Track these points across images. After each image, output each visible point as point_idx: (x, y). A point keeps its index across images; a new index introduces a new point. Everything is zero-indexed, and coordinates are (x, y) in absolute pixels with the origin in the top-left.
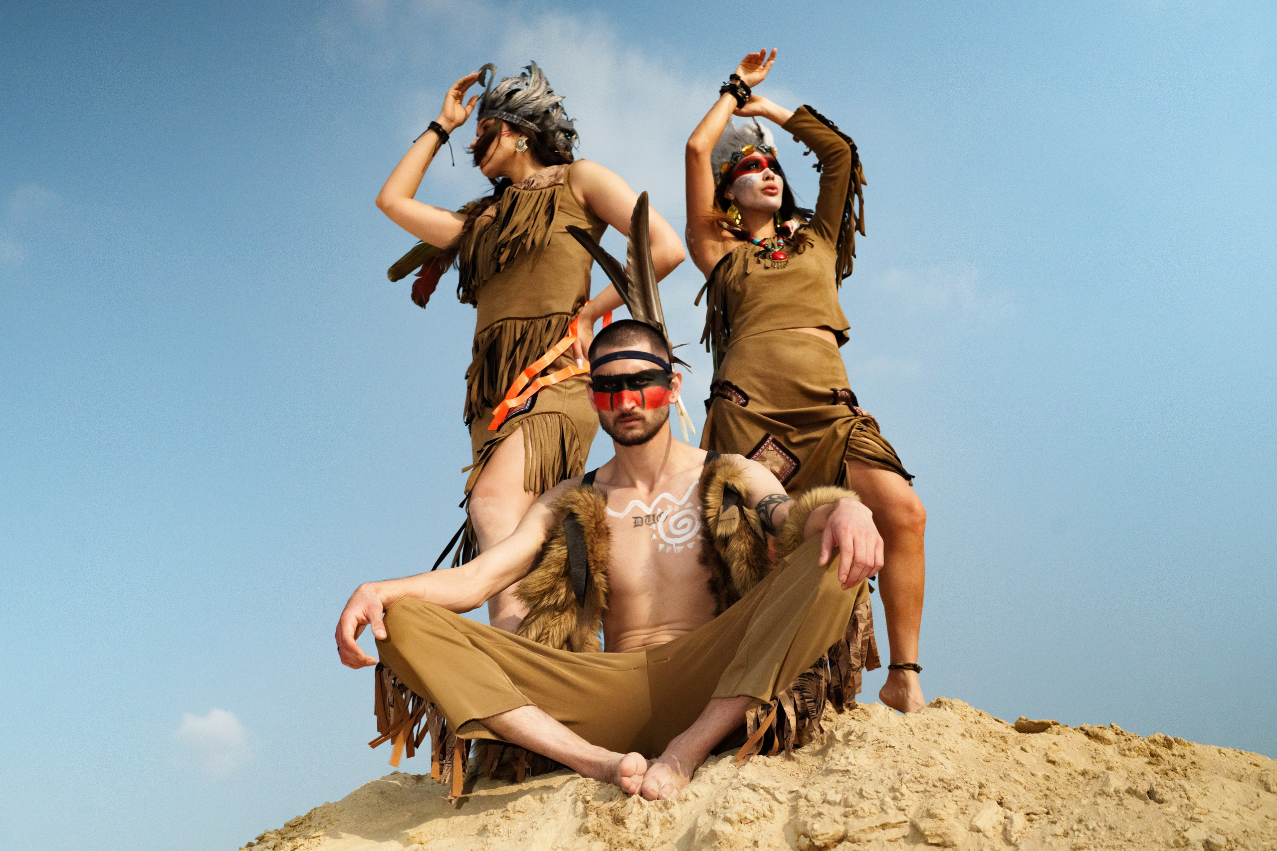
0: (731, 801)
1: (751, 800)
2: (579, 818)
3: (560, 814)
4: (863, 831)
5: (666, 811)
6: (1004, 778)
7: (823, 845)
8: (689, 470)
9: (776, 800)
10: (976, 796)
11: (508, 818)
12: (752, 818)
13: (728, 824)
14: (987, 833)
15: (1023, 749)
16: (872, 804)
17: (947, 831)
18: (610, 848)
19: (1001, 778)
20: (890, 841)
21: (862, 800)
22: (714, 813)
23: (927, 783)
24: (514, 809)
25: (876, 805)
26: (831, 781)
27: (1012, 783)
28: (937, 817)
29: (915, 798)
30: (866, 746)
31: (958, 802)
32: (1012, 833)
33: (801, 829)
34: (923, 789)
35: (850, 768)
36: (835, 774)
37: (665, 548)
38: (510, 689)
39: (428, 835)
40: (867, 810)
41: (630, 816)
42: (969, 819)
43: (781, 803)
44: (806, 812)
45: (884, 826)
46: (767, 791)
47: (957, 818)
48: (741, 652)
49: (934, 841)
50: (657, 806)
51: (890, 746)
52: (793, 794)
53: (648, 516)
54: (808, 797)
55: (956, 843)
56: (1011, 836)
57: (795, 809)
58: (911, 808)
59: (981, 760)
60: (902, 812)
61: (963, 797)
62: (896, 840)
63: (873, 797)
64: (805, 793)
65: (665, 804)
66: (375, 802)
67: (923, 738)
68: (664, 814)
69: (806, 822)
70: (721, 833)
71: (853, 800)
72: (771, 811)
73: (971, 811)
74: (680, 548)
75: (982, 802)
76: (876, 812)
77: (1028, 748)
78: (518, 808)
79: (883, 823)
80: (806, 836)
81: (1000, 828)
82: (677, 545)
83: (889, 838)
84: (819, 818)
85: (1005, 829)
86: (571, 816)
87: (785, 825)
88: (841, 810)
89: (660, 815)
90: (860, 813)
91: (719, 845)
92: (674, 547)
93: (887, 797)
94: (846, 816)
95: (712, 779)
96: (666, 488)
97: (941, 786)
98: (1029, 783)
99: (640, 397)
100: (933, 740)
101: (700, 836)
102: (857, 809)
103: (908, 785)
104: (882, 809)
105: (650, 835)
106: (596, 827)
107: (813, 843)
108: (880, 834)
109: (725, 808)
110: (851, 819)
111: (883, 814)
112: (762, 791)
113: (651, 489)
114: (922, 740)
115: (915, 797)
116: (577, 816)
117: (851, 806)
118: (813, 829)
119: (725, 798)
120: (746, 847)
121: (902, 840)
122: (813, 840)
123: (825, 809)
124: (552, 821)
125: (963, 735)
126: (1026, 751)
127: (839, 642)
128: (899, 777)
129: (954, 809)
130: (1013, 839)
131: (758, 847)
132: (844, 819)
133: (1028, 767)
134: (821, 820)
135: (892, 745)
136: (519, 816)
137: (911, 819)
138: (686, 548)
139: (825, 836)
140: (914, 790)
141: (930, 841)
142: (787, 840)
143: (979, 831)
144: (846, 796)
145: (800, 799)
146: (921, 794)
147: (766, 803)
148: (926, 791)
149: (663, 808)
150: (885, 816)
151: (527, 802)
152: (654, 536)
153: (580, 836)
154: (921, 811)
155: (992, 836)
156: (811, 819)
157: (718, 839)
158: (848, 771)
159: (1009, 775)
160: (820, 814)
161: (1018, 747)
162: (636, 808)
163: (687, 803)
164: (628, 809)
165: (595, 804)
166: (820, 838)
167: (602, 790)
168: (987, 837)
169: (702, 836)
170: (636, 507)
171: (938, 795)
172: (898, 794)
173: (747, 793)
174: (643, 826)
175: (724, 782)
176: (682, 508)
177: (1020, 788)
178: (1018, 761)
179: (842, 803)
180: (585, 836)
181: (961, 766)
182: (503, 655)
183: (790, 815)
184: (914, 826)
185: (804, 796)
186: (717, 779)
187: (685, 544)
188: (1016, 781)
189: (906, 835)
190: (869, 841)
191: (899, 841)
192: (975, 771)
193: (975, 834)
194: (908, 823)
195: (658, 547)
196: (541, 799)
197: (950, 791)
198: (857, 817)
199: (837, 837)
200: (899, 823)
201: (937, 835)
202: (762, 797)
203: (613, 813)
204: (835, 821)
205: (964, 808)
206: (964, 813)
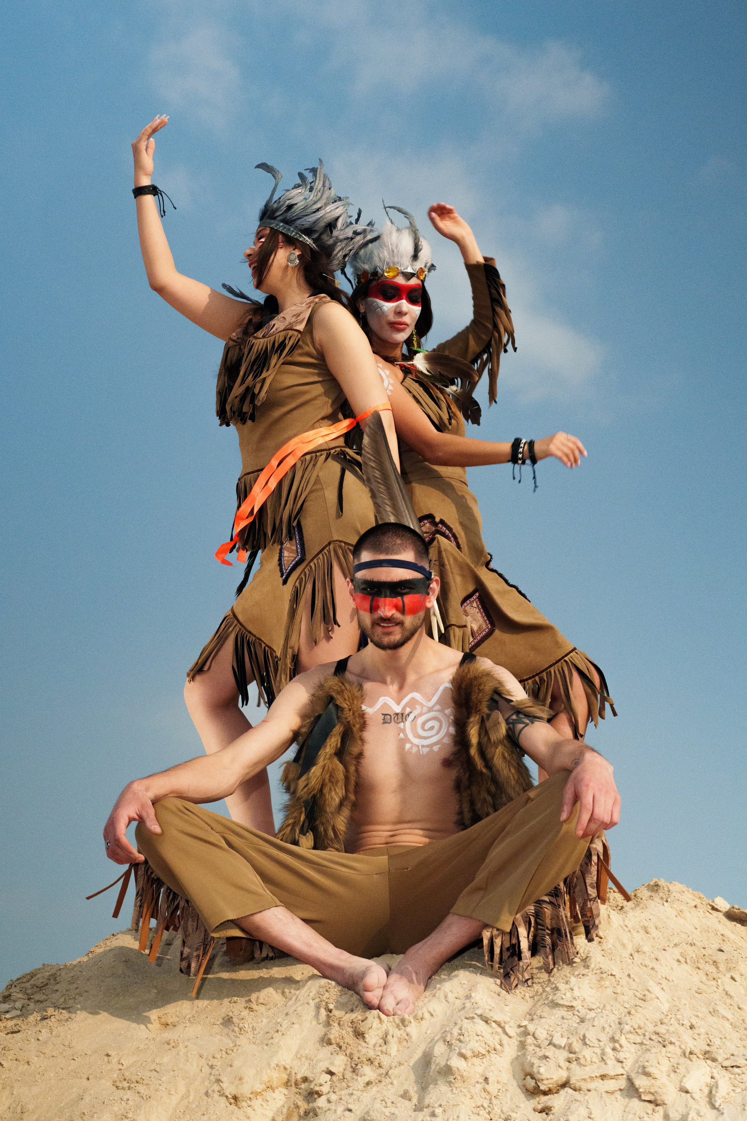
0: (466, 1034)
1: (484, 1034)
2: (321, 1025)
3: (304, 1018)
4: (584, 1080)
5: (403, 1028)
6: (713, 1013)
7: (547, 1089)
8: (438, 671)
9: (507, 1034)
10: (687, 1054)
11: (251, 1009)
12: (483, 1052)
13: (463, 1059)
14: (694, 1095)
15: (733, 978)
16: (594, 1052)
17: (659, 1090)
18: (351, 1063)
19: (710, 1012)
20: (607, 1092)
21: (585, 1047)
22: (450, 1043)
23: (644, 1035)
24: (257, 1001)
25: (596, 1053)
26: (557, 1016)
27: (720, 1019)
28: (651, 1076)
29: (633, 1050)
30: (590, 974)
31: (671, 1059)
32: (717, 1099)
33: (528, 1069)
34: (640, 1042)
35: (574, 1004)
36: (561, 1009)
37: (411, 747)
38: (261, 891)
39: (174, 1017)
40: (589, 1059)
41: (370, 1031)
42: (679, 1078)
43: (510, 1037)
44: (533, 1052)
45: (603, 1077)
46: (499, 1024)
47: (669, 1076)
48: (481, 875)
49: (647, 1098)
50: (395, 1022)
51: (611, 975)
52: (522, 1029)
53: (397, 714)
54: (536, 1035)
55: (666, 1102)
56: (715, 1101)
57: (522, 1045)
58: (628, 1061)
59: (693, 991)
60: (620, 1064)
61: (675, 1054)
62: (612, 1093)
63: (595, 1045)
64: (533, 1030)
65: (403, 1021)
66: (121, 972)
67: (641, 964)
68: (401, 1032)
69: (533, 1064)
70: (456, 1069)
71: (577, 1046)
72: (501, 1045)
73: (682, 1070)
74: (426, 750)
75: (692, 1061)
76: (597, 1061)
77: (737, 977)
78: (261, 1001)
79: (602, 1074)
80: (533, 1078)
81: (706, 1091)
82: (423, 746)
83: (606, 1090)
84: (545, 1061)
85: (711, 1092)
86: (314, 1023)
87: (512, 1060)
88: (565, 1054)
89: (398, 1033)
90: (582, 1061)
91: (453, 1081)
92: (420, 748)
93: (608, 1047)
94: (570, 1062)
95: (446, 997)
96: (416, 688)
97: (656, 1040)
98: (736, 1019)
99: (401, 604)
100: (651, 967)
101: (436, 1066)
102: (580, 1057)
103: (627, 1036)
104: (602, 1058)
105: (388, 1053)
106: (338, 1039)
107: (539, 1087)
108: (598, 1084)
109: (460, 1041)
110: (574, 1065)
111: (603, 1063)
112: (494, 1024)
113: (401, 687)
114: (640, 966)
115: (633, 1048)
116: (320, 1024)
117: (575, 1053)
118: (539, 1073)
119: (461, 1029)
120: (477, 1082)
121: (619, 1092)
122: (539, 1084)
123: (550, 1052)
124: (296, 1026)
125: (679, 961)
126: (735, 981)
127: (574, 873)
128: (619, 1026)
129: (667, 1066)
130: (717, 1105)
131: (488, 1084)
132: (567, 1063)
133: (736, 999)
134: (546, 1063)
135: (614, 974)
136: (261, 1009)
137: (627, 1073)
138: (431, 750)
139: (550, 1081)
140: (632, 1041)
141: (643, 1098)
142: (514, 1076)
143: (687, 1092)
144: (570, 1041)
145: (528, 1037)
146: (638, 1046)
147: (497, 1037)
148: (642, 1044)
149: (401, 1025)
150: (604, 1066)
151: (270, 995)
152: (402, 735)
153: (323, 1046)
154: (637, 1065)
155: (698, 1099)
156: (538, 1061)
157: (453, 1074)
158: (572, 1006)
159: (718, 1011)
160: (546, 1057)
161: (728, 976)
162: (376, 1023)
163: (423, 1022)
164: (368, 1022)
165: (337, 1013)
166: (545, 1082)
167: (343, 997)
168: (694, 1099)
169: (438, 1067)
170: (385, 703)
171: (654, 1050)
172: (617, 1045)
173: (481, 1025)
174: (381, 1041)
175: (458, 1001)
176: (430, 710)
177: (727, 1025)
178: (727, 992)
179: (567, 1048)
180: (327, 1047)
181: (675, 999)
182: (254, 854)
183: (518, 1051)
184: (630, 1081)
185: (531, 1034)
186: (451, 997)
187: (430, 746)
188: (723, 1017)
189: (622, 1088)
190: (589, 1091)
191: (616, 1093)
192: (687, 1006)
193: (684, 1094)
194: (625, 1076)
195: (404, 746)
196: (283, 993)
197: (664, 1046)
198: (580, 1064)
199: (560, 1083)
200: (617, 1075)
201: (650, 1093)
202: (494, 1031)
203: (355, 1025)
204: (559, 1066)
205: (675, 1065)
206: (675, 1072)
